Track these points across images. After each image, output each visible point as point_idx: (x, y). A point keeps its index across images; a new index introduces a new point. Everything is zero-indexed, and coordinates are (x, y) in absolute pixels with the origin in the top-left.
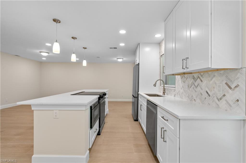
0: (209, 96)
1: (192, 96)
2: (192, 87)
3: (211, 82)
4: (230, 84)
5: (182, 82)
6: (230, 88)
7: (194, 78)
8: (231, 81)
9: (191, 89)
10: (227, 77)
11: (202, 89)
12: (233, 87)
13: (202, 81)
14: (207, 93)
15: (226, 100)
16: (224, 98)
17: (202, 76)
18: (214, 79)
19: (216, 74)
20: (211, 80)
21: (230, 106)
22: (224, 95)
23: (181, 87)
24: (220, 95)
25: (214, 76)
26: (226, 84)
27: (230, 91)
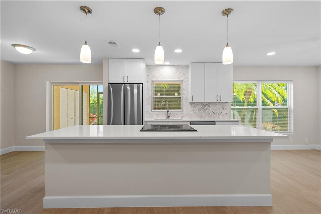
0: (214, 113)
1: (202, 115)
2: (202, 110)
3: (215, 107)
4: (224, 108)
5: (191, 108)
6: (224, 109)
7: (203, 105)
8: (224, 107)
9: (201, 111)
10: (222, 105)
11: (209, 111)
12: (225, 109)
13: (209, 107)
14: (213, 112)
15: (222, 114)
16: (222, 113)
17: (209, 104)
18: (217, 106)
19: (217, 104)
20: (215, 106)
21: (224, 116)
22: (221, 112)
23: (191, 110)
24: (219, 113)
25: (217, 105)
26: (222, 108)
27: (224, 111)
